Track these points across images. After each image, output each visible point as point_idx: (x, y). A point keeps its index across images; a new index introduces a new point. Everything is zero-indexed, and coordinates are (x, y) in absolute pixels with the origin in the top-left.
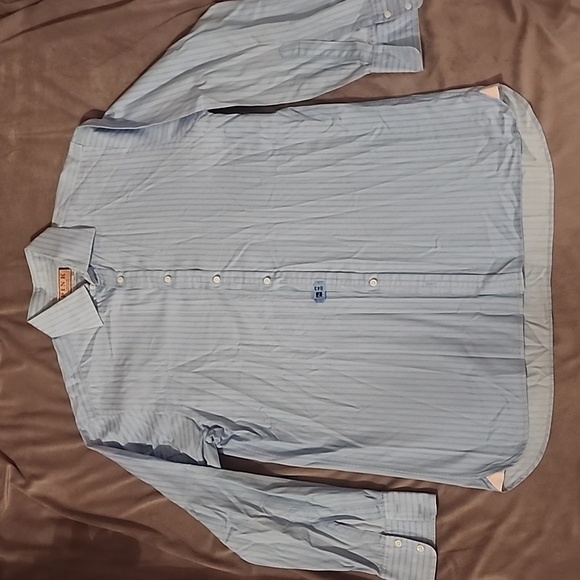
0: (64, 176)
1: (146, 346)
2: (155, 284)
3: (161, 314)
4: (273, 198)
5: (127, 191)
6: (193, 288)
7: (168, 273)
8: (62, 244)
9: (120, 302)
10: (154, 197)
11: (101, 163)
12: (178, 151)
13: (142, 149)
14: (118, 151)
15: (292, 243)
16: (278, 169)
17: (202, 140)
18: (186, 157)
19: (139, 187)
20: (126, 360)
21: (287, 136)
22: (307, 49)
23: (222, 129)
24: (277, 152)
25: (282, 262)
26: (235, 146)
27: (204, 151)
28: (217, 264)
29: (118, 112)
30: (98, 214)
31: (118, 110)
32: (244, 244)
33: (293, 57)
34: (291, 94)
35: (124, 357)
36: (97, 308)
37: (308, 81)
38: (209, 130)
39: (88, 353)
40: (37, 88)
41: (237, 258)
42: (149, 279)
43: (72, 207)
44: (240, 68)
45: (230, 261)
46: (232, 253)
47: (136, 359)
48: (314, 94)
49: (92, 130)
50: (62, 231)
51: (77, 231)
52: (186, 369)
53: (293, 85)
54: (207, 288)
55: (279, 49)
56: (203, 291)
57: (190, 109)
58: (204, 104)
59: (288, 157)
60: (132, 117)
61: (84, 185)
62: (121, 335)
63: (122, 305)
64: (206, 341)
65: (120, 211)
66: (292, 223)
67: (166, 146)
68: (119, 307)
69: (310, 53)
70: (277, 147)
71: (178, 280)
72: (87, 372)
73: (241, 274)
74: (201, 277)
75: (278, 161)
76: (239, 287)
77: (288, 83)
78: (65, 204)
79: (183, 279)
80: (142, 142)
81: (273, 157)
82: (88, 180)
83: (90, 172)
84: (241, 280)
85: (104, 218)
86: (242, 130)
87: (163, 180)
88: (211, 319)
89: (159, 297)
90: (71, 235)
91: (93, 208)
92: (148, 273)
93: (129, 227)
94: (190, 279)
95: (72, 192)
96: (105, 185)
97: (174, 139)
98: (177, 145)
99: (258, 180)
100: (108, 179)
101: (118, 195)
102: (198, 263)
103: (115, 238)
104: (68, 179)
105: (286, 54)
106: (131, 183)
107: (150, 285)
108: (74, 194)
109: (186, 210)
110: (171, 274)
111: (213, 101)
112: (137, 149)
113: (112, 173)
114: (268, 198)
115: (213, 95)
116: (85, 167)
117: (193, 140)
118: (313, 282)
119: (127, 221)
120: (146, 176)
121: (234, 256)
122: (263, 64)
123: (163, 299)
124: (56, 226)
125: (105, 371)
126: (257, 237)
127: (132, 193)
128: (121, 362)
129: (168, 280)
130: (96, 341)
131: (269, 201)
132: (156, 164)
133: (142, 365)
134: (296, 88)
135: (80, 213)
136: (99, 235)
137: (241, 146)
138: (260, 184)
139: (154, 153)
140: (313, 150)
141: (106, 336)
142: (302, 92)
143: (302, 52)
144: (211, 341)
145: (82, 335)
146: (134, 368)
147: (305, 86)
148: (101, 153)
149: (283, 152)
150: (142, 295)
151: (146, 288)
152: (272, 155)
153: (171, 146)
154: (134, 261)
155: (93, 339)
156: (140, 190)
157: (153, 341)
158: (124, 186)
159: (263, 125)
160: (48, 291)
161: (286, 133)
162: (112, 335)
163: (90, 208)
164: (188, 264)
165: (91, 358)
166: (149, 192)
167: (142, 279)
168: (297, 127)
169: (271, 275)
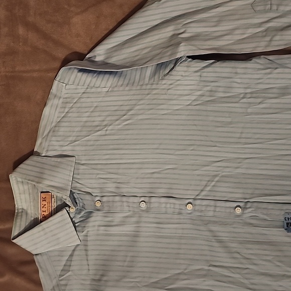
0: (46, 111)
1: (121, 264)
2: (131, 209)
3: (136, 235)
4: (244, 136)
5: (106, 126)
6: (166, 213)
7: (142, 199)
8: (46, 172)
9: (97, 223)
10: (130, 132)
11: (82, 100)
12: (155, 92)
13: (121, 89)
14: (99, 90)
15: (262, 177)
16: (249, 110)
17: (179, 82)
18: (163, 97)
19: (117, 122)
20: (102, 275)
21: (260, 81)
22: (278, 5)
23: (198, 74)
24: (249, 96)
25: (252, 194)
26: (208, 88)
27: (179, 92)
28: (189, 192)
29: (99, 55)
30: (78, 145)
31: (100, 54)
32: (216, 176)
33: (265, 11)
34: (263, 44)
35: (101, 273)
36: (75, 227)
37: (280, 33)
38: (187, 74)
39: (67, 268)
40: (21, 31)
41: (208, 188)
42: (125, 204)
43: (54, 138)
44: (216, 19)
45: (202, 191)
46: (204, 183)
47: (112, 275)
48: (286, 45)
49: (76, 71)
50: (45, 160)
51: (59, 160)
52: (159, 285)
53: (265, 36)
54: (180, 213)
55: (252, 4)
56: (176, 216)
57: (171, 55)
58: (184, 50)
59: (259, 100)
60: (112, 60)
61: (65, 119)
62: (97, 253)
63: (99, 226)
64: (178, 261)
65: (99, 143)
66: (262, 158)
67: (144, 87)
68: (96, 228)
69: (282, 8)
70: (249, 91)
71: (152, 205)
72: (66, 285)
73: (212, 203)
74: (174, 204)
75: (250, 103)
76: (211, 214)
77: (260, 34)
78: (47, 135)
79: (156, 205)
80: (120, 83)
81: (244, 100)
82: (70, 115)
83: (72, 108)
84: (212, 209)
85: (84, 148)
86: (217, 75)
87: (140, 117)
88: (183, 241)
89: (134, 219)
90: (53, 163)
91: (74, 139)
92: (124, 199)
93: (107, 157)
94: (163, 205)
95: (53, 124)
96: (85, 119)
97: (151, 81)
98: (154, 86)
99: (229, 120)
100: (87, 114)
101: (98, 128)
102: (171, 191)
103: (94, 166)
104: (50, 113)
105: (258, 8)
106: (109, 118)
107: (126, 208)
108: (55, 127)
109: (160, 144)
110: (146, 199)
111: (194, 48)
112: (116, 89)
113: (92, 109)
114: (238, 135)
115: (193, 42)
116: (67, 103)
117: (170, 82)
118: (283, 212)
119: (105, 152)
120: (124, 112)
121: (206, 186)
122: (237, 17)
123: (138, 222)
124: (38, 154)
125: (82, 284)
126: (228, 170)
127: (110, 128)
128: (97, 277)
129: (143, 205)
130: (74, 258)
131: (240, 138)
132: (133, 102)
133: (118, 281)
134: (268, 39)
135: (61, 143)
136: (79, 164)
137: (214, 89)
138: (231, 123)
139: (132, 92)
140: (284, 94)
141: (84, 253)
142: (274, 43)
143: (274, 7)
144: (182, 261)
145: (61, 252)
146: (110, 284)
147: (277, 38)
148: (83, 91)
149: (254, 95)
150: (118, 218)
151: (122, 212)
152: (243, 98)
153: (149, 87)
154: (111, 187)
155: (71, 255)
156: (119, 125)
157: (128, 259)
158: (103, 121)
159: (239, 71)
160: (29, 211)
161: (259, 79)
162: (89, 253)
163: (70, 139)
164: (162, 191)
165: (70, 273)
166: (127, 127)
167: (119, 204)
168: (270, 73)
169: (241, 204)
